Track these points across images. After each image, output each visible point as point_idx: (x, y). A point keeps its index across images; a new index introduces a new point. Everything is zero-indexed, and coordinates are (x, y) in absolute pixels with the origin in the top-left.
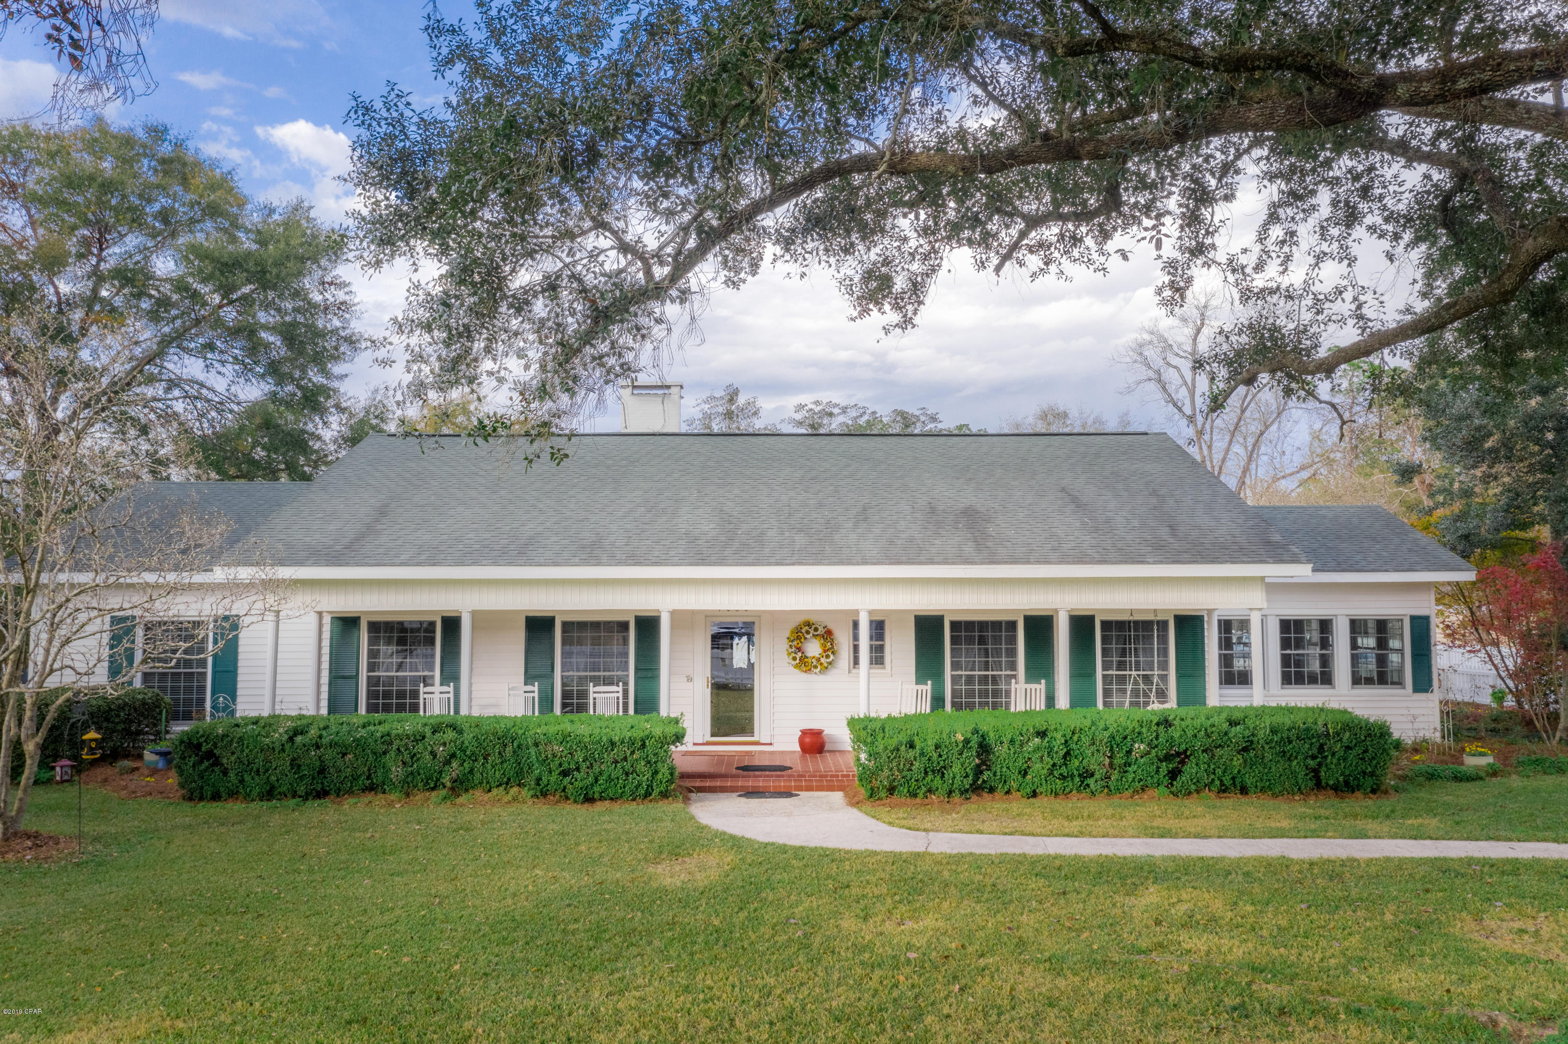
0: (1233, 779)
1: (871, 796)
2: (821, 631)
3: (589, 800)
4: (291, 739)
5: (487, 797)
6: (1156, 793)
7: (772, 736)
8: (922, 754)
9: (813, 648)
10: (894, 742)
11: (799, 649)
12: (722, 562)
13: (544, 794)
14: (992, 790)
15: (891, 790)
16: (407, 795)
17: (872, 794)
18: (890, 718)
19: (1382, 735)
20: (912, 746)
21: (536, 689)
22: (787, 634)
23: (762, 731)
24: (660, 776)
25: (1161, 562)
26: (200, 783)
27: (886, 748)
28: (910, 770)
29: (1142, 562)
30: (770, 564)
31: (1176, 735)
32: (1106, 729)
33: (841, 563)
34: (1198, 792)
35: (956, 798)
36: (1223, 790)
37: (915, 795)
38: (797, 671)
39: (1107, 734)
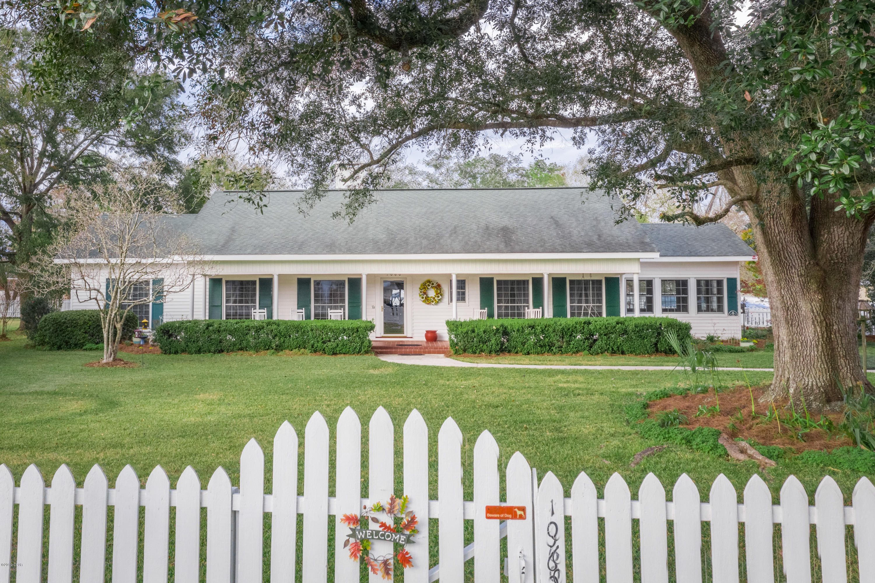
0: (618, 347)
1: (456, 353)
2: (435, 285)
3: (334, 354)
4: (207, 328)
5: (291, 352)
6: (583, 353)
7: (413, 334)
8: (478, 335)
9: (432, 293)
10: (465, 330)
11: (425, 293)
12: (389, 252)
13: (315, 351)
14: (509, 352)
15: (465, 351)
16: (257, 352)
17: (456, 352)
18: (465, 322)
19: (686, 328)
20: (473, 331)
21: (303, 311)
22: (419, 286)
23: (408, 331)
24: (365, 344)
25: (589, 252)
26: (169, 347)
27: (462, 332)
28: (473, 342)
29: (581, 252)
30: (411, 253)
31: (592, 328)
32: (561, 325)
33: (443, 252)
34: (602, 353)
35: (493, 354)
36: (613, 353)
37: (475, 353)
38: (424, 304)
39: (561, 327)
